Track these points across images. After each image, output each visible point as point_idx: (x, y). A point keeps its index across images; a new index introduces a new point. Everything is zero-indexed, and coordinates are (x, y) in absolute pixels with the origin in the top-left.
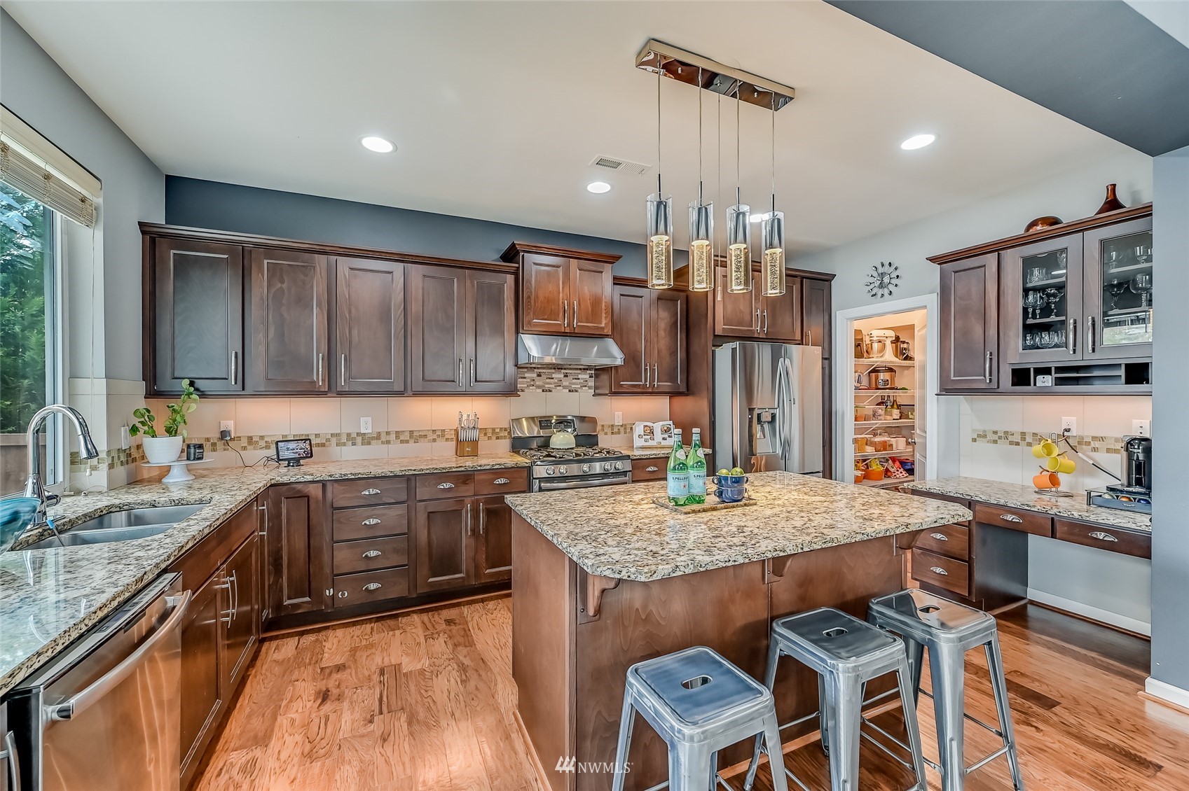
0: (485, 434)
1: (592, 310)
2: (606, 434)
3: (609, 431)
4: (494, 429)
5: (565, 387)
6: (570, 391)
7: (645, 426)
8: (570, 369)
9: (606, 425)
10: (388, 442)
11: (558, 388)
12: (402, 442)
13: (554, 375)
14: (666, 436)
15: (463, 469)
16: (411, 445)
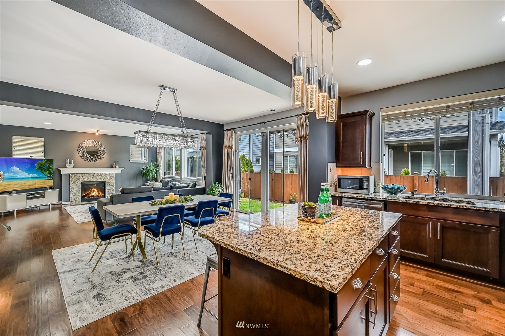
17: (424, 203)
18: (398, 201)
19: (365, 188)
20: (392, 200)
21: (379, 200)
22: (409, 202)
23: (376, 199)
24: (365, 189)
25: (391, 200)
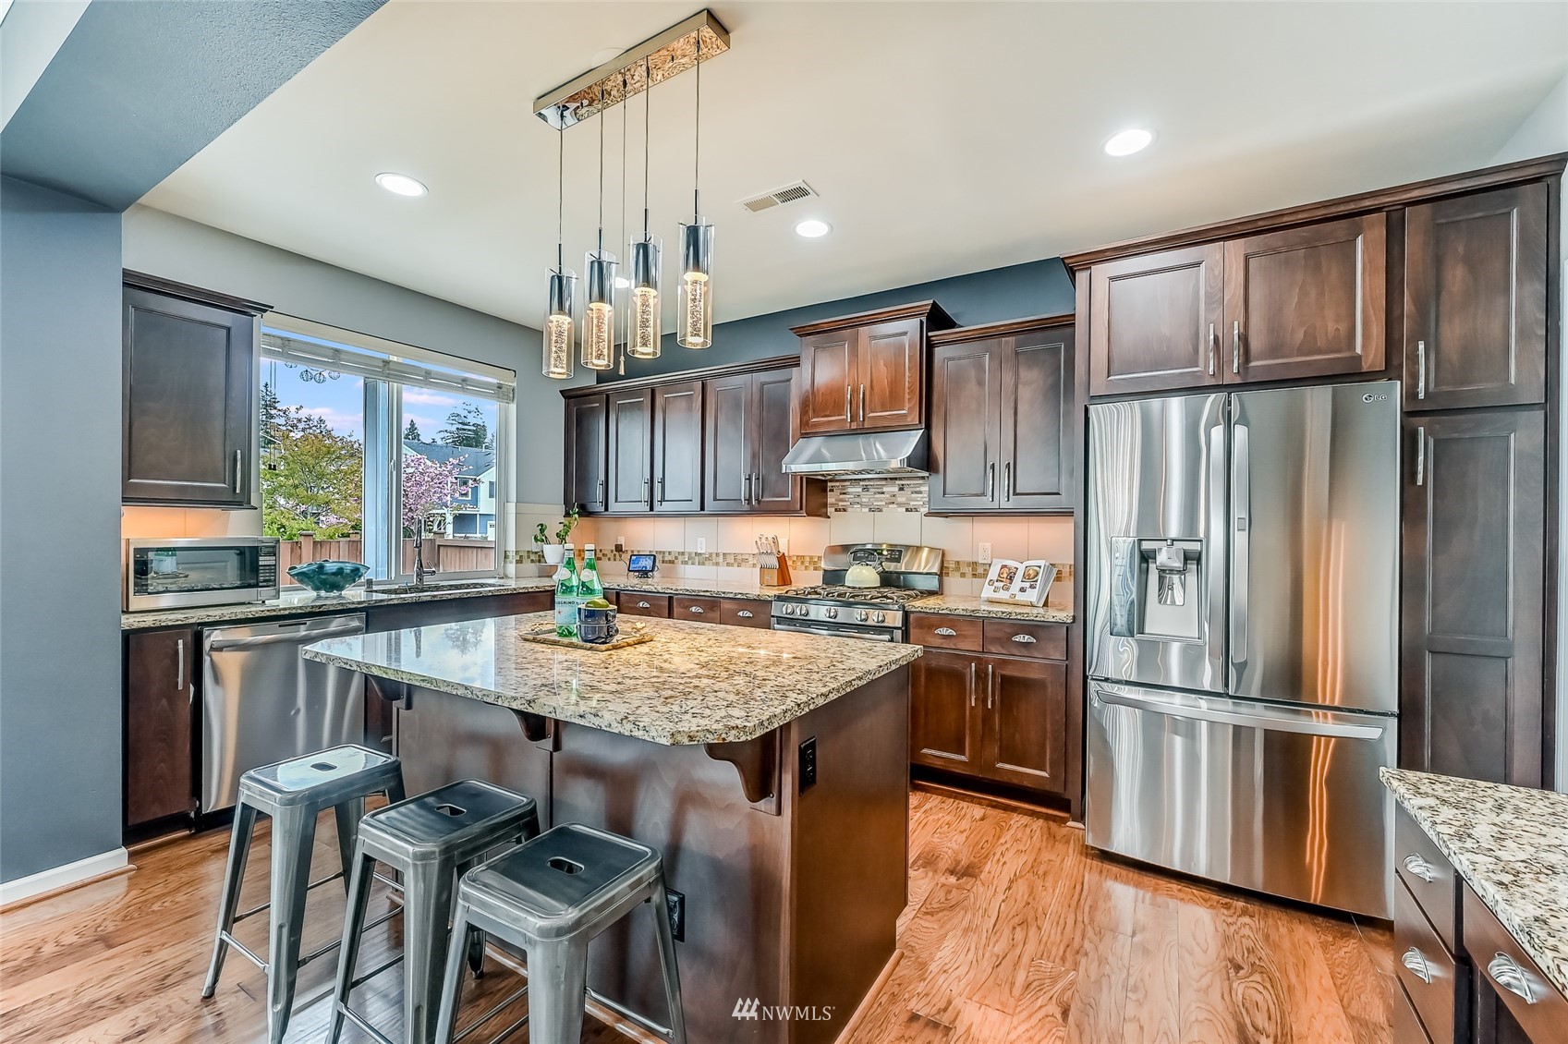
0: (802, 563)
1: (891, 392)
2: (963, 575)
3: (968, 570)
4: (811, 557)
5: (900, 505)
6: (907, 510)
7: (1004, 567)
8: (909, 478)
9: (964, 562)
10: (717, 564)
11: (891, 506)
12: (728, 564)
13: (885, 489)
14: (1027, 585)
15: (708, 594)
16: (735, 568)
17: (453, 597)
18: (399, 602)
19: (265, 581)
20: (386, 603)
21: (350, 609)
22: (425, 599)
23: (341, 608)
24: (265, 584)
25: (382, 604)
